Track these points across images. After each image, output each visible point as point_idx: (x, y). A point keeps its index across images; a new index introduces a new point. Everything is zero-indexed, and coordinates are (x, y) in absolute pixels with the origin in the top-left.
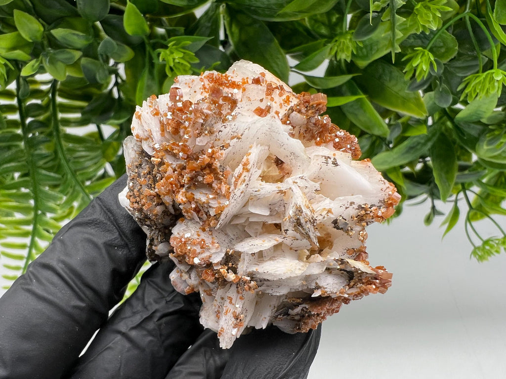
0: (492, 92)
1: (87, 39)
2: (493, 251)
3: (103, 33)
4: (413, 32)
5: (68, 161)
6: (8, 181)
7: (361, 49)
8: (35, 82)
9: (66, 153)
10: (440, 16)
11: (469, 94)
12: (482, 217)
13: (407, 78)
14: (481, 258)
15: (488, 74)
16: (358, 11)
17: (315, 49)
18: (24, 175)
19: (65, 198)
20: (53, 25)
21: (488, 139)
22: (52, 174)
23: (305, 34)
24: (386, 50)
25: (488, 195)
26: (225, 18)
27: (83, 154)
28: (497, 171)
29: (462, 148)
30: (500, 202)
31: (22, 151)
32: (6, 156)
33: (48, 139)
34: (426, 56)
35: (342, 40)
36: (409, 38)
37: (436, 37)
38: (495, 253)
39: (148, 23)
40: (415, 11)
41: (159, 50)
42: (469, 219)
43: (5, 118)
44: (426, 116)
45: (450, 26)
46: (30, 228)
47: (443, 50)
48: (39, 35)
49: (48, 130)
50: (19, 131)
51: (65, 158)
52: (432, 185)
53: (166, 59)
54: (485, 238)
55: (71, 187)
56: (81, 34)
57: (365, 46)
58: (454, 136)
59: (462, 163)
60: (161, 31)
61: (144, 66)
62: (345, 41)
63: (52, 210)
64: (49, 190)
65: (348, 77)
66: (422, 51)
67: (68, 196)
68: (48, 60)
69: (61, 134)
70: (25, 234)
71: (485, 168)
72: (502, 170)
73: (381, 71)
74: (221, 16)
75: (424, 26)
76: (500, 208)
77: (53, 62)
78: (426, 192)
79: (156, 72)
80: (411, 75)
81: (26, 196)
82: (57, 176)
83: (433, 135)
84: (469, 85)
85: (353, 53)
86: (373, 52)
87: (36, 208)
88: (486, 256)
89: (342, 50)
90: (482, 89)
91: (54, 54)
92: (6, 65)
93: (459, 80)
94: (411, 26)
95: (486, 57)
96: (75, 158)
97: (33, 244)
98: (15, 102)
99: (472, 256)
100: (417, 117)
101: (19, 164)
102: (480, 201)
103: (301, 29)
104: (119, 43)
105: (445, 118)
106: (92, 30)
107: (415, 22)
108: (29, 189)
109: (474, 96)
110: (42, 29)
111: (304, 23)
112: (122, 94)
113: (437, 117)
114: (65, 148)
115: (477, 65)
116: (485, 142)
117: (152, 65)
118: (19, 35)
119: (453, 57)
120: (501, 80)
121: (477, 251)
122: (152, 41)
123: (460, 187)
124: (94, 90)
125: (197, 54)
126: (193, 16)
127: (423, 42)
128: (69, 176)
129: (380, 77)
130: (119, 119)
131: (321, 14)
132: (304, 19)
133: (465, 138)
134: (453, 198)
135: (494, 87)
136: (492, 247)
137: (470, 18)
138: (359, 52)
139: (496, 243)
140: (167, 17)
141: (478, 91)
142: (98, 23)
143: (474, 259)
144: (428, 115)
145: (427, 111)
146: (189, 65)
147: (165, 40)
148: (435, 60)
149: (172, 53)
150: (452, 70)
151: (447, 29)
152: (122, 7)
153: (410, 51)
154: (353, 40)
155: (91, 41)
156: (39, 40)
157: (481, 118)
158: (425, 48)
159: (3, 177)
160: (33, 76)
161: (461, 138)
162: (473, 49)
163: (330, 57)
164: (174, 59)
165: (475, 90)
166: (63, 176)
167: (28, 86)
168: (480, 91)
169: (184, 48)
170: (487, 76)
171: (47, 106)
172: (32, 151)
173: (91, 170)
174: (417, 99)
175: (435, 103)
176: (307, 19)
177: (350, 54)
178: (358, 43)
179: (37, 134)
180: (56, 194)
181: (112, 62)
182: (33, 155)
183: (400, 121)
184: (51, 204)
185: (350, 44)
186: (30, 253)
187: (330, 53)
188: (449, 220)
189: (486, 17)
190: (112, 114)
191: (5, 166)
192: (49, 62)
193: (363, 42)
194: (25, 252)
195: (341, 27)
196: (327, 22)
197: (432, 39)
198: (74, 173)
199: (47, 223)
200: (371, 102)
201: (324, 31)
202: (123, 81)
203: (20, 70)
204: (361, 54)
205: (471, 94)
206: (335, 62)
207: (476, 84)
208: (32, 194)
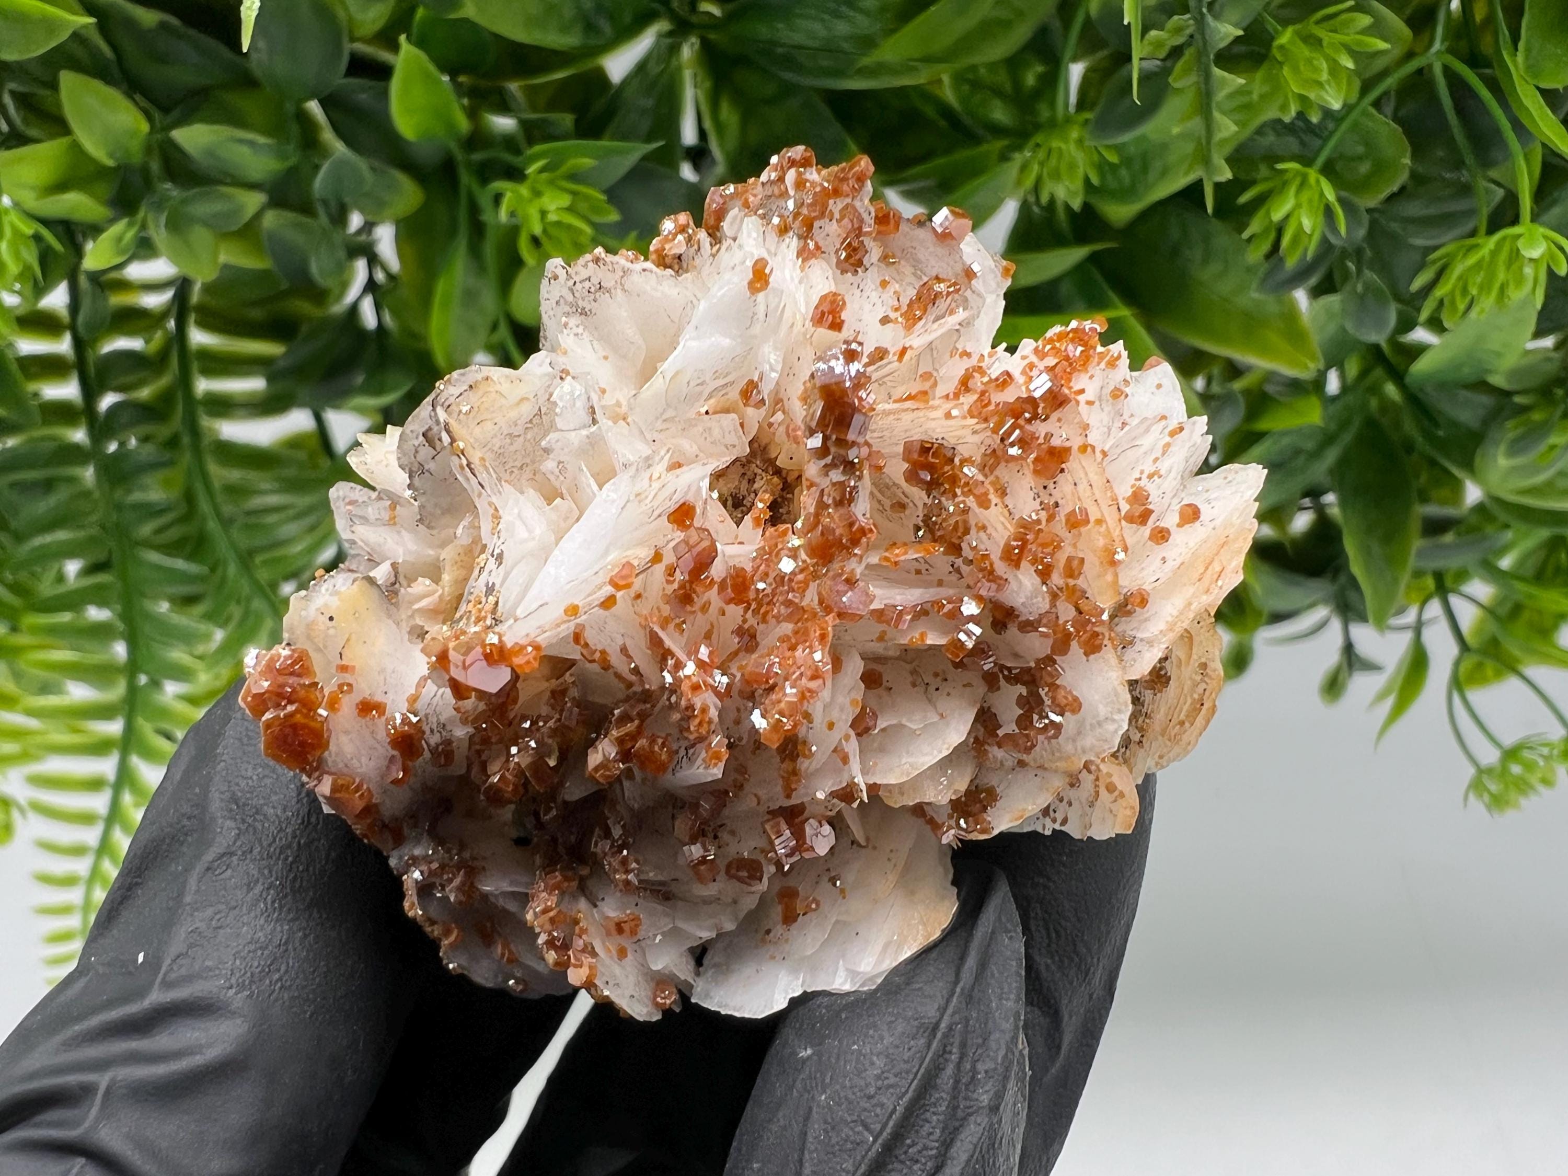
0: (1516, 295)
1: (282, 156)
2: (1534, 779)
3: (328, 136)
4: (1271, 113)
5: (226, 523)
6: (46, 588)
7: (1113, 167)
8: (124, 285)
9: (220, 498)
10: (1350, 65)
11: (1446, 302)
12: (1499, 675)
13: (1256, 254)
14: (1498, 803)
15: (1504, 238)
16: (1103, 54)
17: (975, 170)
18: (93, 569)
19: (219, 635)
20: (176, 113)
21: (1511, 435)
22: (180, 564)
23: (943, 123)
24: (1187, 173)
25: (1517, 610)
26: (699, 79)
27: (273, 500)
28: (1544, 533)
29: (1433, 463)
30: (1555, 627)
31: (86, 494)
32: (40, 511)
33: (167, 456)
34: (1310, 186)
35: (1055, 144)
36: (1260, 131)
37: (1345, 126)
38: (1541, 788)
39: (466, 101)
40: (1275, 52)
41: (499, 185)
42: (1457, 684)
43: (36, 395)
44: (1319, 371)
45: (1386, 94)
46: (114, 728)
47: (1364, 168)
48: (135, 147)
49: (164, 431)
50: (79, 435)
51: (218, 514)
52: (1343, 579)
53: (520, 213)
54: (1509, 741)
55: (238, 602)
56: (262, 140)
57: (1127, 161)
58: (1410, 427)
59: (1433, 510)
60: (504, 123)
61: (452, 232)
62: (1063, 146)
63: (181, 674)
64: (171, 610)
65: (1076, 254)
66: (1298, 173)
67: (231, 627)
68: (163, 219)
69: (206, 441)
70: (100, 748)
71: (1507, 526)
72: (1558, 531)
73: (1175, 233)
74: (687, 75)
75: (1303, 99)
76: (1556, 647)
77: (177, 225)
78: (1325, 601)
79: (489, 249)
80: (1266, 247)
81: (101, 632)
82: (193, 568)
83: (1343, 425)
84: (1448, 271)
85: (1087, 181)
86: (1151, 177)
87: (132, 668)
88: (1513, 795)
89: (1056, 175)
90: (1485, 287)
91: (184, 202)
92: (37, 238)
93: (1417, 257)
94: (1262, 97)
95: (1498, 184)
96: (249, 513)
97: (125, 777)
98: (63, 346)
99: (1472, 797)
100: (1290, 372)
101: (81, 534)
102: (1492, 627)
103: (930, 111)
104: (376, 164)
105: (1379, 372)
106: (295, 129)
107: (1277, 86)
108: (112, 610)
109: (1461, 307)
110: (145, 127)
111: (938, 92)
112: (388, 318)
113: (1353, 368)
114: (217, 484)
115: (1471, 213)
116: (1502, 448)
117: (478, 229)
118: (76, 147)
119: (1395, 188)
120: (1542, 256)
121: (1486, 780)
122: (477, 156)
123: (1430, 583)
124: (303, 307)
125: (613, 194)
126: (600, 77)
127: (1303, 143)
128: (232, 570)
129: (1175, 251)
130: (379, 391)
131: (992, 66)
132: (940, 81)
133: (1441, 433)
134: (1410, 617)
135: (1520, 280)
136: (1530, 766)
137: (1446, 69)
138: (1109, 177)
139: (1542, 756)
140: (522, 83)
141: (1474, 292)
142: (314, 107)
143: (1477, 805)
144: (1321, 366)
145: (1320, 355)
146: (588, 230)
147: (518, 152)
148: (1340, 200)
149: (537, 194)
150: (1395, 226)
151: (1377, 104)
152: (385, 56)
153: (1264, 171)
154: (1087, 143)
155: (293, 161)
156: (137, 158)
157: (1489, 371)
158: (1307, 161)
159: (33, 574)
160: (120, 267)
161: (1429, 436)
162: (1459, 164)
163: (1021, 193)
164: (543, 213)
165: (1465, 291)
166: (213, 570)
167: (106, 299)
168: (1481, 288)
169: (574, 177)
170: (1499, 245)
171: (162, 358)
172: (118, 494)
173: (298, 548)
174: (1290, 315)
175: (1344, 330)
176: (946, 79)
177: (1078, 184)
178: (1100, 149)
179: (133, 442)
180: (193, 624)
181: (356, 221)
182: (119, 507)
183: (1238, 385)
184: (178, 655)
185: (1080, 157)
186: (115, 806)
187: (1019, 183)
188: (1397, 687)
189: (1495, 64)
190: (360, 379)
191: (38, 541)
192: (166, 226)
193: (1118, 148)
194: (99, 803)
195: (1052, 104)
196: (1008, 87)
197: (1331, 133)
198: (246, 559)
199: (164, 713)
200: (1149, 328)
201: (1000, 114)
202: (391, 277)
203: (79, 253)
204: (1112, 184)
205: (1453, 303)
206: (1036, 209)
207: (1470, 269)
208: (120, 626)
